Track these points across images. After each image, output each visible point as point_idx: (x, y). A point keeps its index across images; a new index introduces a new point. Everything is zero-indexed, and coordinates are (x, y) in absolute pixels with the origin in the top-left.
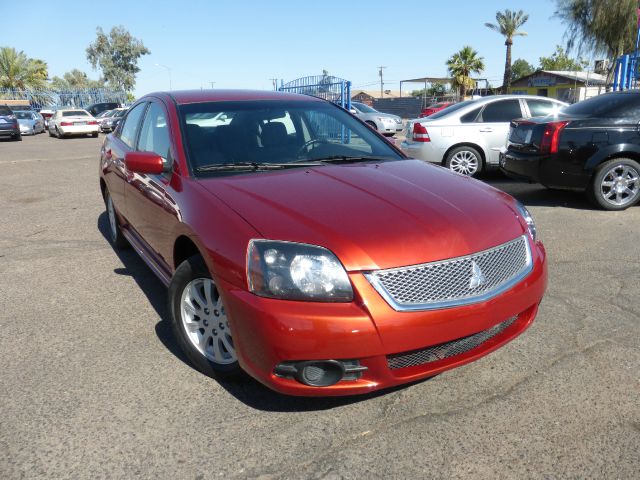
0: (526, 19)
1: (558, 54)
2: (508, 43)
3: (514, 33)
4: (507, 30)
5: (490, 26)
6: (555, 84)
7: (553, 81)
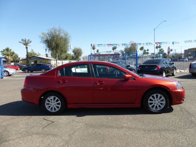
0: (31, 42)
1: (32, 51)
2: (27, 48)
3: (28, 45)
4: (26, 44)
5: (20, 42)
6: (39, 60)
7: (38, 59)
